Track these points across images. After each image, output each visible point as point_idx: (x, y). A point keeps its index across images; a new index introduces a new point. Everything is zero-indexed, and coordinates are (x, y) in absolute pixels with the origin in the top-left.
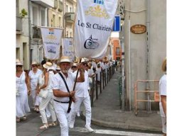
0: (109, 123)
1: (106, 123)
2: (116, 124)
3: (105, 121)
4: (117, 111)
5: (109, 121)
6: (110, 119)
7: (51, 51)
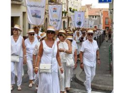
0: (100, 86)
1: (97, 85)
2: (106, 86)
3: (97, 84)
4: (107, 75)
5: (100, 84)
6: (101, 82)
7: (36, 16)
